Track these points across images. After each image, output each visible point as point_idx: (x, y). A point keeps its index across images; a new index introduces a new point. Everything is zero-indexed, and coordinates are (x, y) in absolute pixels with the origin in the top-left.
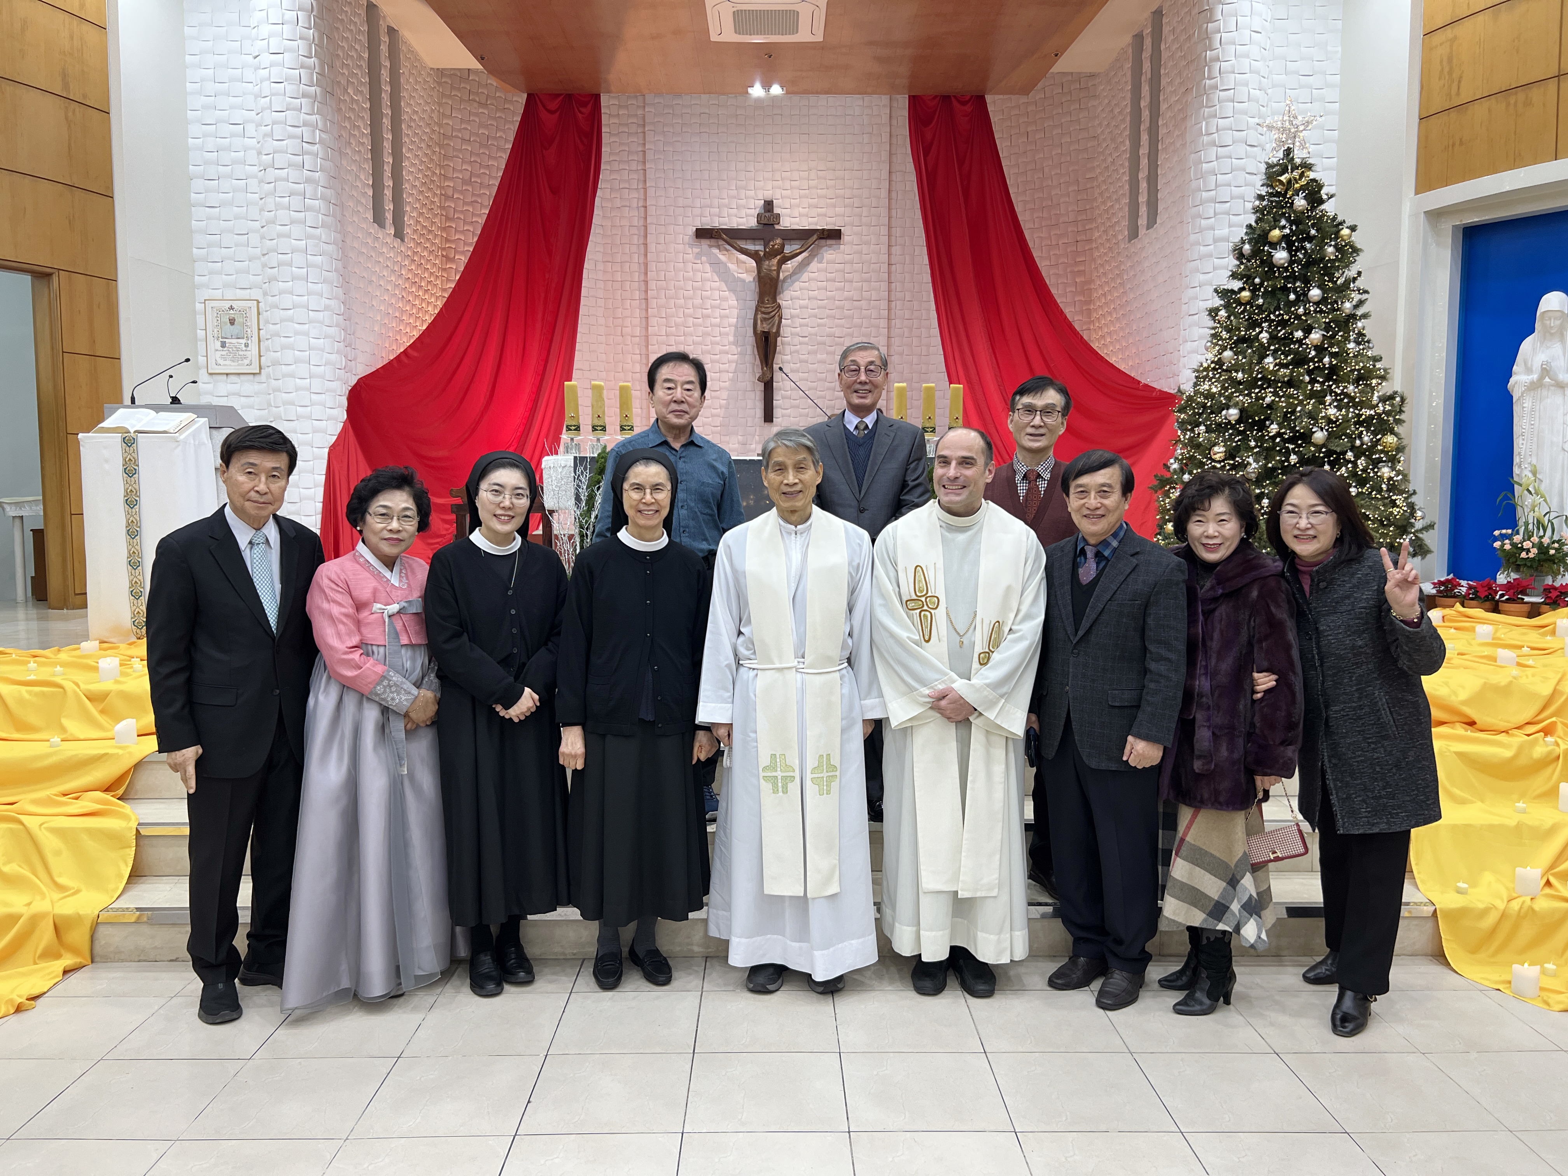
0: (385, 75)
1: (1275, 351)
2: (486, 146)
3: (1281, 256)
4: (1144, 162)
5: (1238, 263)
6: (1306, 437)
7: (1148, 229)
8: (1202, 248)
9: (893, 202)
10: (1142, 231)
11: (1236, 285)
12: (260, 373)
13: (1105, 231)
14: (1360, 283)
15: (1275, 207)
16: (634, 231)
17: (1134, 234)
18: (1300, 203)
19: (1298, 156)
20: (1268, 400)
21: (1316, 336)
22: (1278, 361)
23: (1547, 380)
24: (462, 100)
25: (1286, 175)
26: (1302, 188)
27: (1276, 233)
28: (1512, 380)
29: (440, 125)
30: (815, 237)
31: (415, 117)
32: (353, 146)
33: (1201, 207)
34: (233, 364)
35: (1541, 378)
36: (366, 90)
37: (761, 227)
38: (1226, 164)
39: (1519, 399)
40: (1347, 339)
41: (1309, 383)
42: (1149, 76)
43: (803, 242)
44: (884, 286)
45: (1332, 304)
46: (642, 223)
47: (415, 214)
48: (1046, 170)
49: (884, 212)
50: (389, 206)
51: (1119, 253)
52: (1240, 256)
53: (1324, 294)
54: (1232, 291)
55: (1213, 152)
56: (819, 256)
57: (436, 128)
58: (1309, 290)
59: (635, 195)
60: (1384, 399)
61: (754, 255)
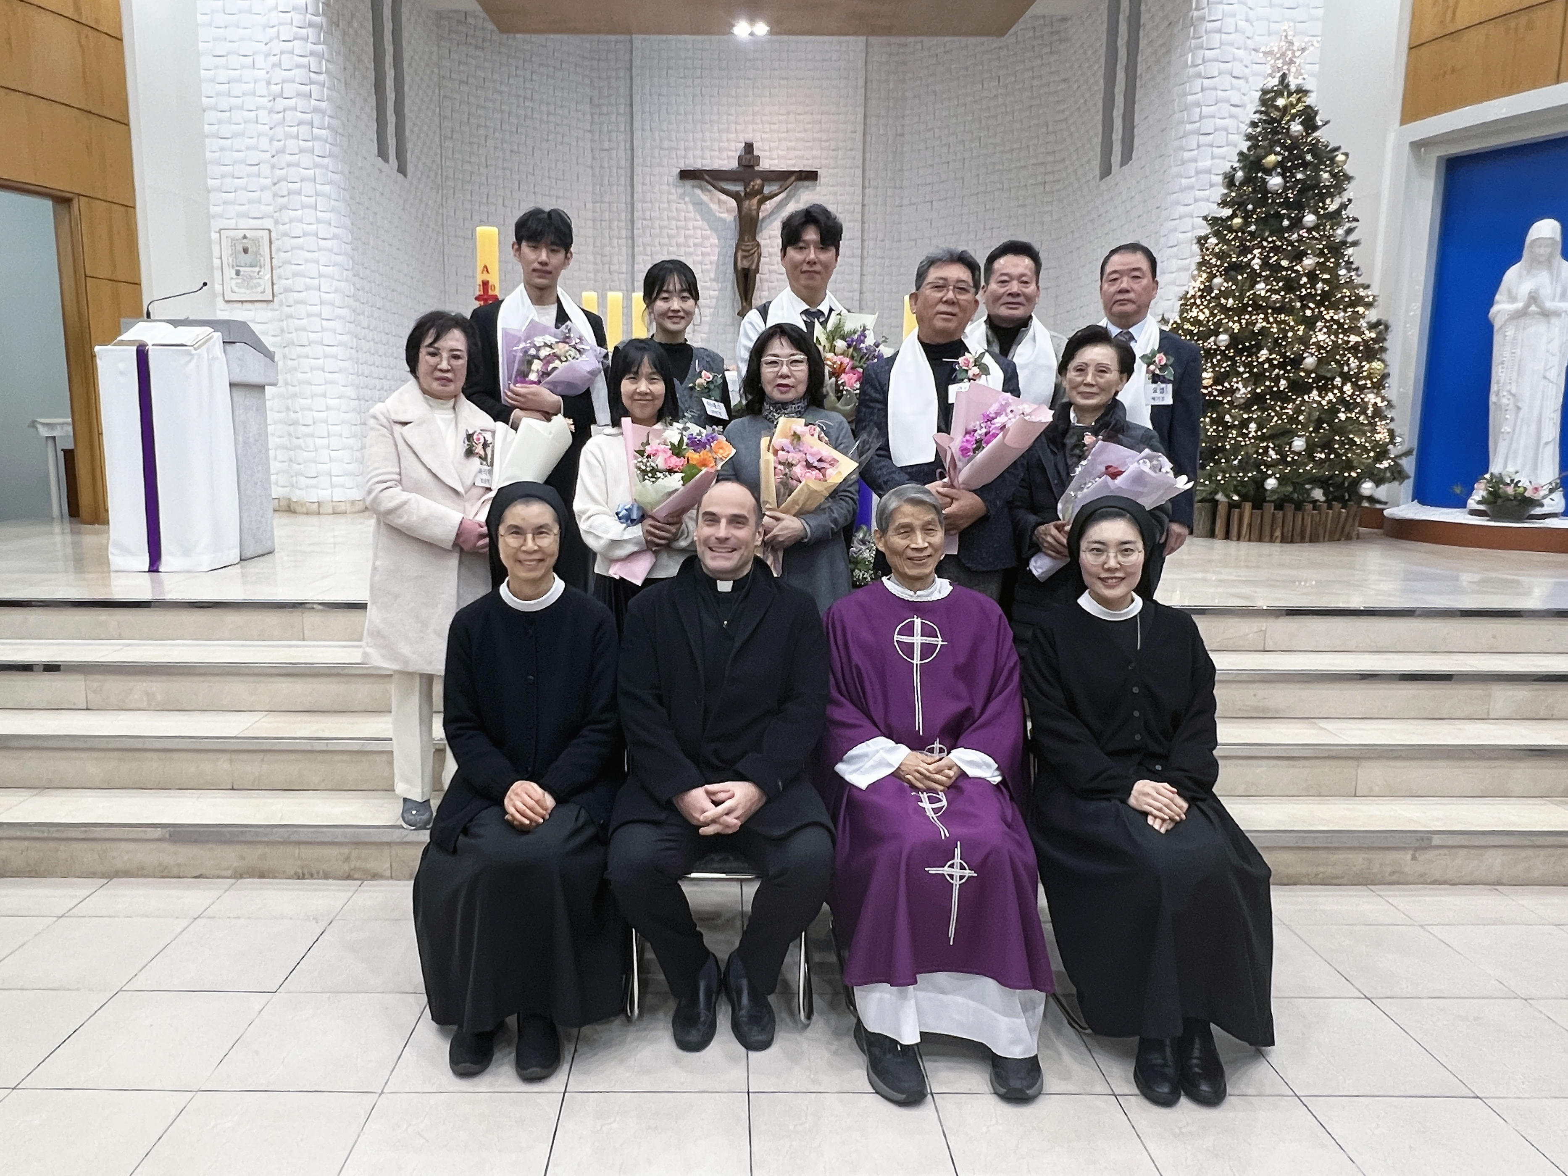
1: (1267, 278)
3: (1275, 182)
4: (1120, 100)
6: (1297, 362)
7: (1122, 165)
9: (868, 145)
10: (1116, 168)
11: (1227, 212)
12: (273, 301)
13: (1074, 171)
15: (1269, 133)
16: (621, 171)
17: (1107, 171)
18: (1295, 127)
20: (1259, 326)
21: (1309, 262)
22: (1269, 287)
24: (459, 43)
25: (1282, 100)
26: (1298, 113)
27: (1270, 159)
28: (1494, 309)
29: (440, 67)
30: (793, 178)
31: (416, 56)
32: (357, 79)
34: (247, 291)
35: (1526, 306)
37: (741, 168)
38: (1211, 96)
39: (1499, 328)
40: (1337, 265)
41: (1300, 309)
43: (780, 183)
45: (1325, 231)
46: (629, 164)
47: (416, 152)
49: (859, 155)
50: (392, 141)
51: (1089, 192)
52: (1232, 184)
53: (1317, 220)
55: (1197, 84)
57: (435, 69)
58: (1303, 216)
60: (1370, 327)
61: (734, 195)
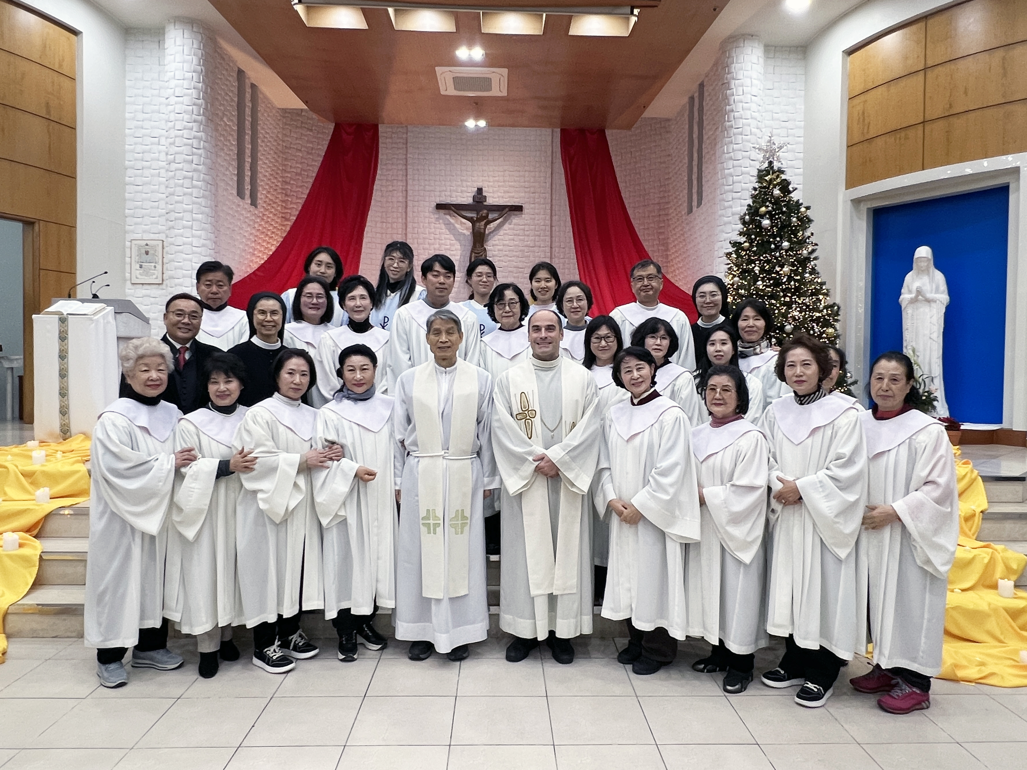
0: (248, 111)
1: (763, 278)
2: (311, 154)
3: (766, 222)
4: (695, 169)
5: (743, 227)
6: (782, 328)
7: (697, 208)
8: (725, 218)
9: (554, 190)
10: (695, 209)
11: (742, 239)
12: (162, 284)
13: (675, 209)
14: (813, 239)
15: (763, 194)
16: (399, 204)
17: (690, 211)
18: (777, 192)
19: (776, 165)
21: (786, 269)
22: (765, 283)
23: (920, 297)
24: (297, 127)
25: (769, 176)
26: (778, 184)
27: (763, 209)
28: (901, 297)
29: (283, 141)
30: (507, 209)
31: (267, 136)
32: (225, 151)
33: (724, 195)
34: (146, 278)
35: (917, 296)
36: (235, 120)
37: (474, 203)
38: (739, 171)
39: (905, 309)
40: (804, 271)
41: (782, 297)
42: (697, 119)
43: (499, 213)
44: (548, 239)
45: (796, 251)
46: (404, 200)
47: (264, 192)
48: (642, 173)
49: (548, 196)
50: (248, 187)
51: (682, 222)
52: (744, 223)
53: (790, 245)
54: (740, 243)
55: (731, 163)
56: (509, 221)
57: (281, 143)
58: (782, 243)
59: (400, 183)
60: (826, 307)
61: (470, 219)
